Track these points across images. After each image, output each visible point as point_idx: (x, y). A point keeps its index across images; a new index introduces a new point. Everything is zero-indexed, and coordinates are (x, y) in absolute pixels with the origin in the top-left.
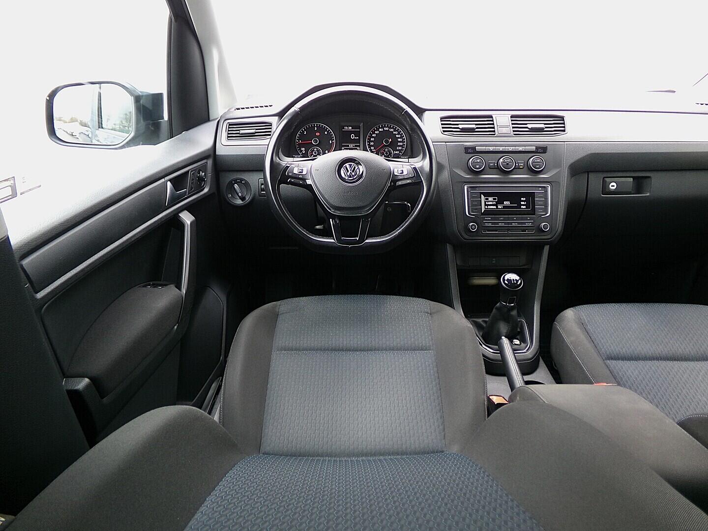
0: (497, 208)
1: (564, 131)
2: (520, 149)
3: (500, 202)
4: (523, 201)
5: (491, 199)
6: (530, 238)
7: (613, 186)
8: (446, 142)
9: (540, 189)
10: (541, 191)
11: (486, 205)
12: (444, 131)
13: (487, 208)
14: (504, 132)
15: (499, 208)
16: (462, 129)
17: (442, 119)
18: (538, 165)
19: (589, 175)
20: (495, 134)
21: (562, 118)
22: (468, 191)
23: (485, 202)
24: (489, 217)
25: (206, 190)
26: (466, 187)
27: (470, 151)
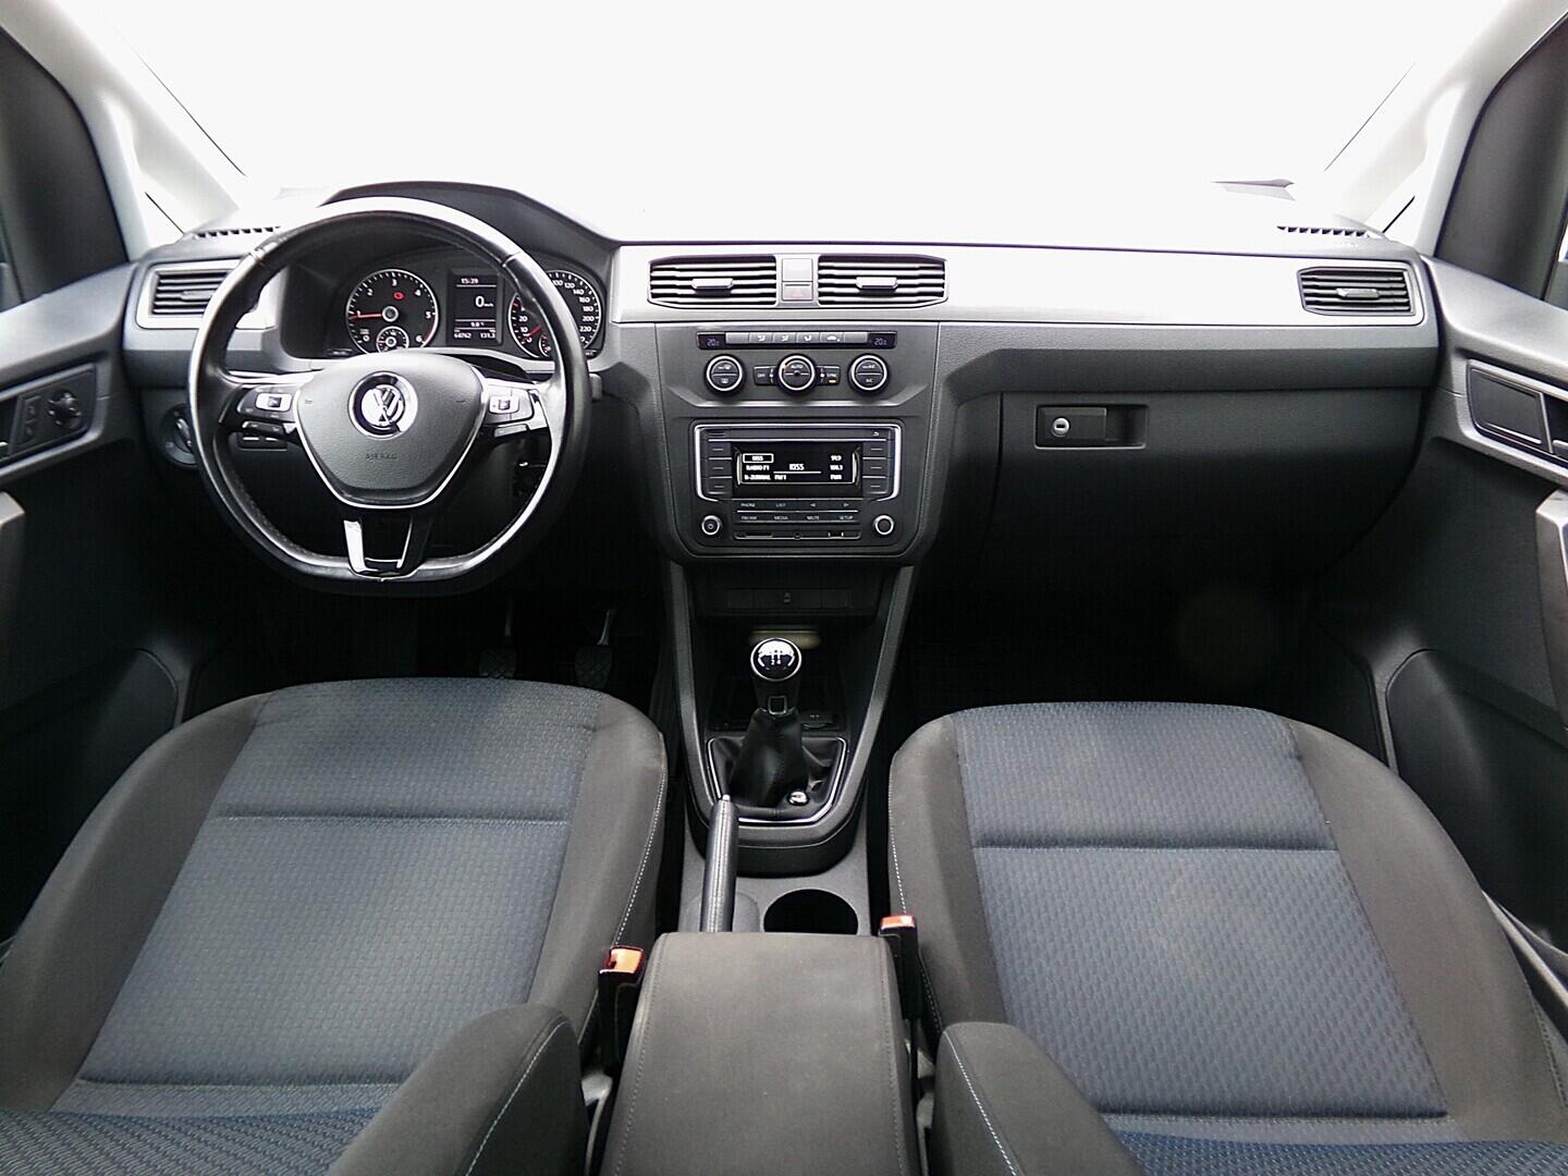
0: (773, 479)
1: (941, 294)
2: (832, 337)
3: (781, 465)
4: (835, 463)
5: (757, 458)
6: (851, 550)
7: (1062, 426)
8: (655, 322)
9: (877, 434)
10: (877, 438)
11: (745, 472)
12: (654, 296)
13: (749, 480)
14: (795, 296)
15: (778, 481)
16: (698, 290)
17: (655, 265)
18: (869, 377)
19: (1005, 401)
20: (773, 303)
21: (940, 264)
22: (701, 439)
23: (744, 465)
24: (752, 502)
25: (91, 436)
26: (697, 433)
27: (711, 342)
